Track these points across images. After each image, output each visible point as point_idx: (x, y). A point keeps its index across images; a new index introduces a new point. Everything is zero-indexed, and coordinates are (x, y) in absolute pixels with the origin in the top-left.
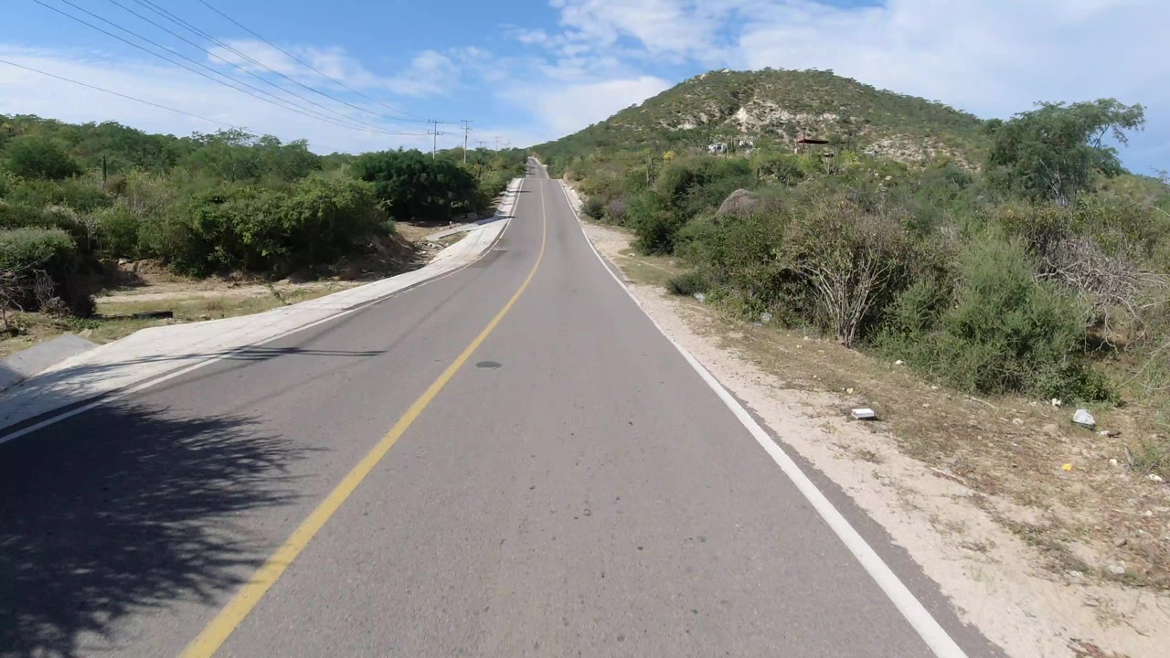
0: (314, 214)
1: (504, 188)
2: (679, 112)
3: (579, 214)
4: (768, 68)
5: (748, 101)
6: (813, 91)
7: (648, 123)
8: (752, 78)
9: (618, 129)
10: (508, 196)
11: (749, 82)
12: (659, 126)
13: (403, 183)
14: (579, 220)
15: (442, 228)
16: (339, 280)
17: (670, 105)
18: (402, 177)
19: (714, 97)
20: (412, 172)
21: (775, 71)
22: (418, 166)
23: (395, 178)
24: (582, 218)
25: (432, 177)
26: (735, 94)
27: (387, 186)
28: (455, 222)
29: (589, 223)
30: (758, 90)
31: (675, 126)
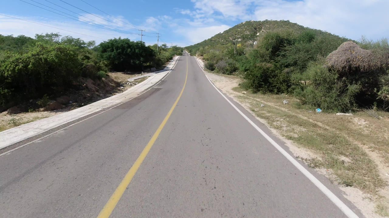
0: (26, 67)
1: (171, 58)
2: (236, 35)
3: (203, 68)
4: (267, 20)
5: (260, 31)
6: (283, 27)
7: (225, 38)
8: (261, 23)
9: (214, 41)
10: (173, 62)
11: (260, 24)
12: (229, 40)
13: (119, 54)
14: (203, 71)
15: (137, 75)
16: (44, 111)
17: (233, 32)
18: (119, 51)
19: (248, 30)
20: (123, 48)
21: (269, 21)
22: (126, 45)
23: (115, 51)
24: (205, 70)
25: (133, 50)
26: (255, 29)
27: (111, 55)
28: (144, 72)
29: (209, 72)
30: (263, 27)
31: (234, 40)
